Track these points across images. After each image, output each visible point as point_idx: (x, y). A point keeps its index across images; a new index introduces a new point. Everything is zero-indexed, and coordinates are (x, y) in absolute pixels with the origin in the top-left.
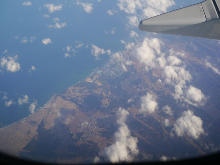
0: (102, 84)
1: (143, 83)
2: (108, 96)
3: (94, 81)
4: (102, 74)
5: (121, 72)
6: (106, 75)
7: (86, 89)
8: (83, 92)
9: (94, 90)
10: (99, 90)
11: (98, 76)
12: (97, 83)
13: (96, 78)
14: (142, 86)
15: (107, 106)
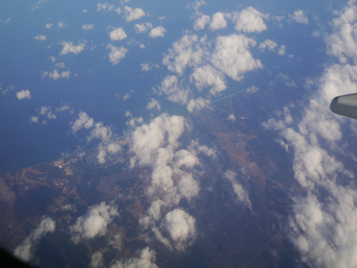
0: (72, 174)
1: (135, 187)
2: (68, 193)
3: (64, 167)
4: (84, 158)
5: (114, 160)
6: (88, 161)
7: (46, 175)
8: (38, 180)
9: (55, 180)
10: (62, 182)
11: (76, 160)
12: (67, 171)
13: (71, 163)
14: (131, 191)
15: (56, 209)
